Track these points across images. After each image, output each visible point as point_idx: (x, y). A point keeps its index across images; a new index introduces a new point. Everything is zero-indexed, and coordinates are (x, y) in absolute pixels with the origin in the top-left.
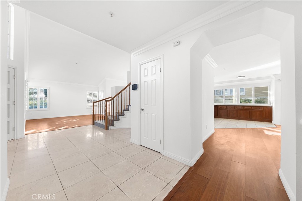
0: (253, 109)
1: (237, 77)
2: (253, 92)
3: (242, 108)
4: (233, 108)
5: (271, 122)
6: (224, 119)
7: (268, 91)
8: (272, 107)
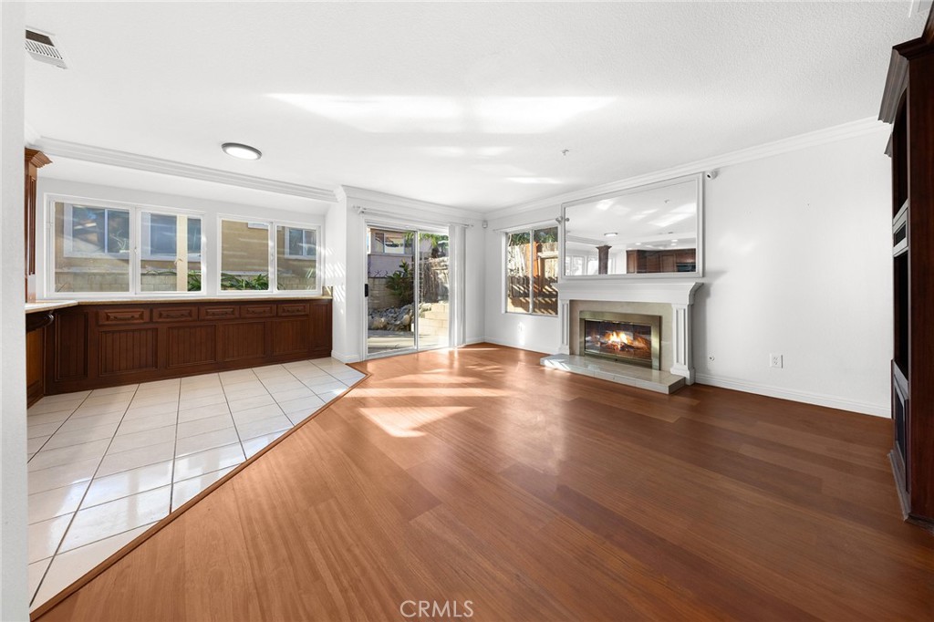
0: (277, 316)
1: (226, 145)
2: (272, 244)
3: (233, 313)
4: (190, 314)
5: (329, 355)
6: (134, 387)
7: (317, 248)
8: (331, 301)
